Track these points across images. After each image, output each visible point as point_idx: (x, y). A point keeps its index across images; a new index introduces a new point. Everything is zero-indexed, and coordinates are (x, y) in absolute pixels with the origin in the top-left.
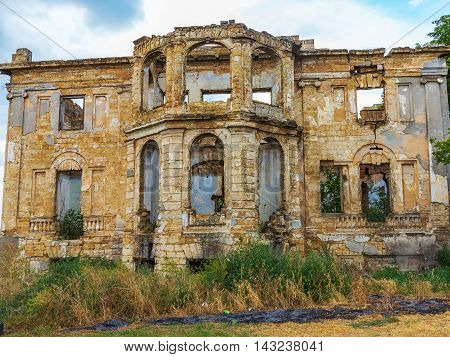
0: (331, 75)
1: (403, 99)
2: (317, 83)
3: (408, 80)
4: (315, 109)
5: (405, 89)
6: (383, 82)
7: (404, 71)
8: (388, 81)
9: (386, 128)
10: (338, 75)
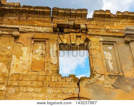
0: (32, 28)
1: (109, 56)
2: (16, 33)
3: (112, 39)
4: (9, 57)
5: (110, 48)
6: (87, 40)
7: (107, 31)
8: (92, 39)
9: (92, 80)
10: (40, 29)
